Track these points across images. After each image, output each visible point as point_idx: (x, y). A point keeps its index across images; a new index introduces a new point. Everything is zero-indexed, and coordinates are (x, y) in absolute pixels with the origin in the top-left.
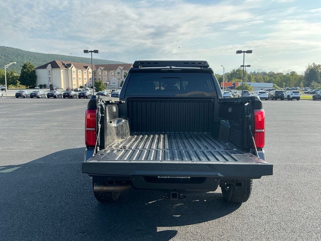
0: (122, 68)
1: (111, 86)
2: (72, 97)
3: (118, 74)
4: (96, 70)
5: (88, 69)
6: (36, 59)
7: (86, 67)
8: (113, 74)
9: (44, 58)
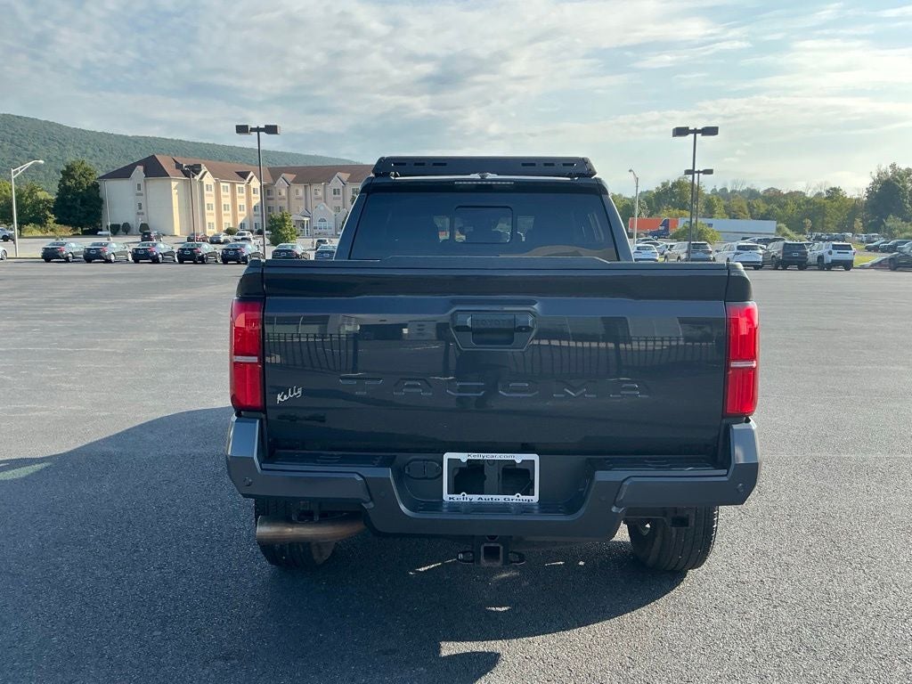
0: (345, 176)
1: (315, 228)
2: (202, 260)
3: (335, 194)
4: (272, 182)
5: (250, 180)
6: (100, 150)
7: (243, 175)
8: (320, 194)
9: (123, 147)
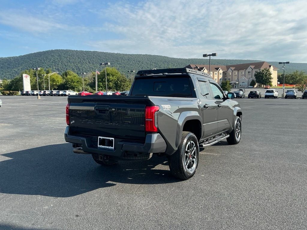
0: (253, 67)
1: (241, 85)
3: (249, 73)
4: (226, 70)
5: (219, 70)
7: (217, 69)
8: (243, 73)
